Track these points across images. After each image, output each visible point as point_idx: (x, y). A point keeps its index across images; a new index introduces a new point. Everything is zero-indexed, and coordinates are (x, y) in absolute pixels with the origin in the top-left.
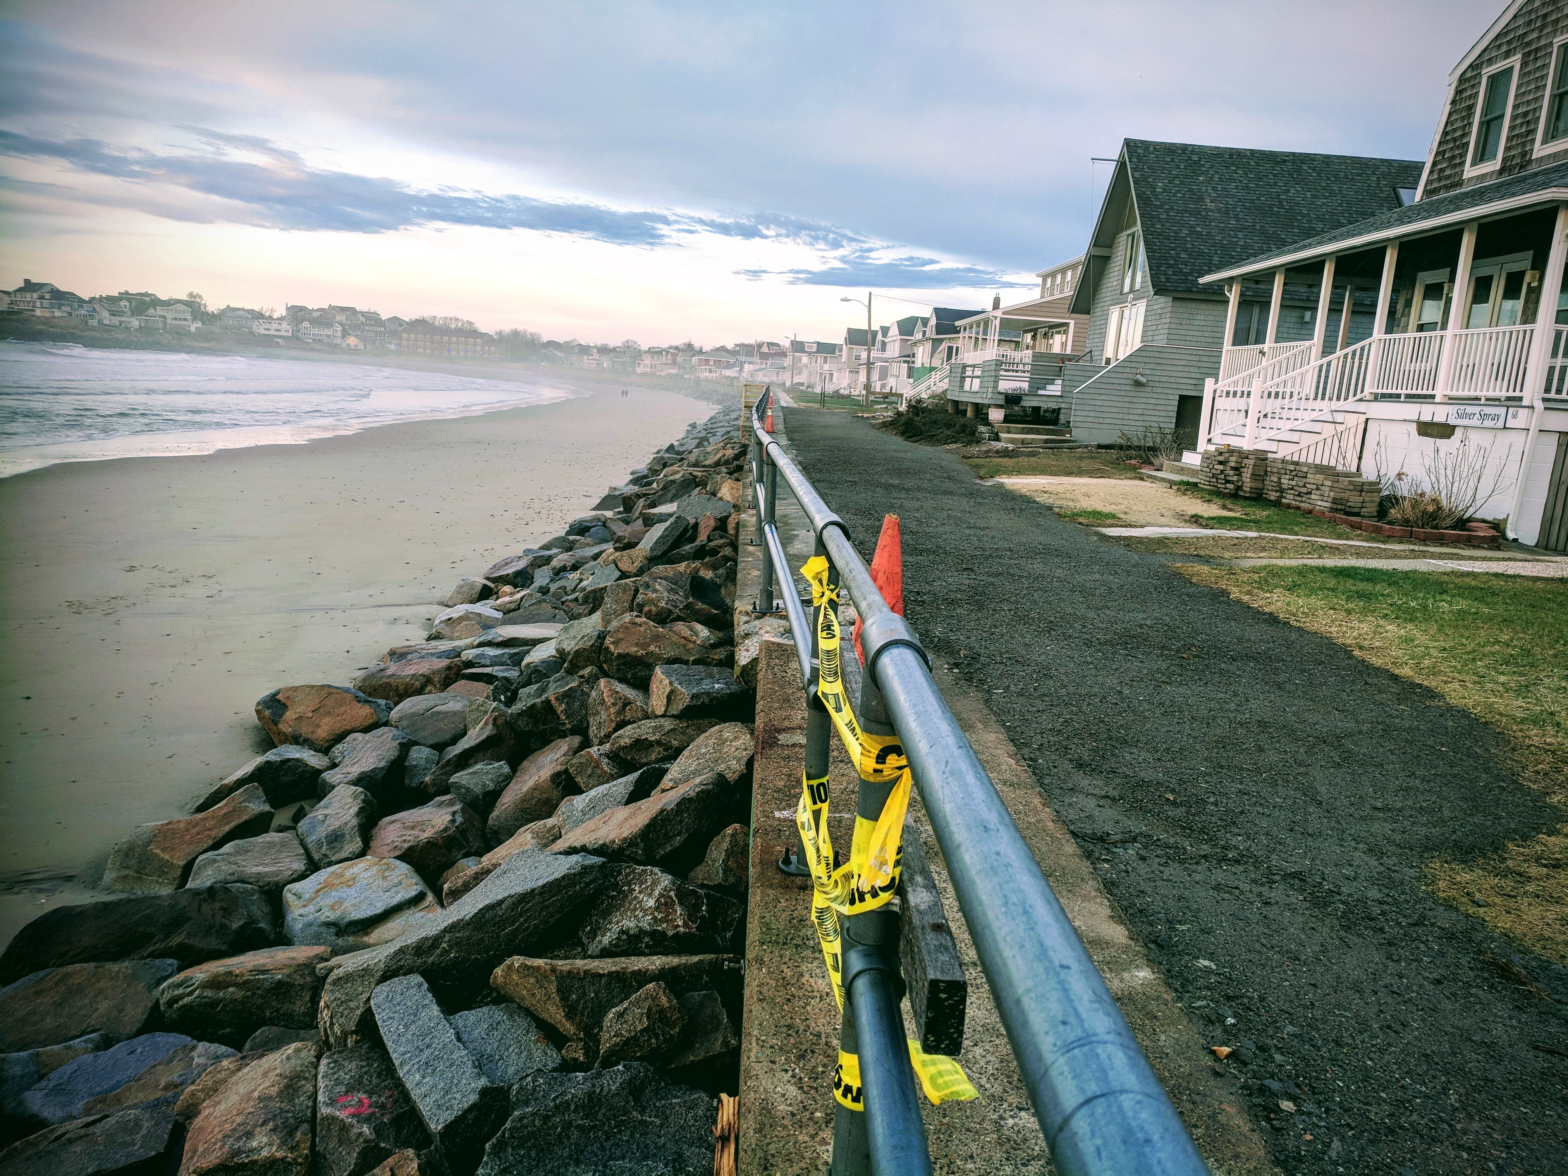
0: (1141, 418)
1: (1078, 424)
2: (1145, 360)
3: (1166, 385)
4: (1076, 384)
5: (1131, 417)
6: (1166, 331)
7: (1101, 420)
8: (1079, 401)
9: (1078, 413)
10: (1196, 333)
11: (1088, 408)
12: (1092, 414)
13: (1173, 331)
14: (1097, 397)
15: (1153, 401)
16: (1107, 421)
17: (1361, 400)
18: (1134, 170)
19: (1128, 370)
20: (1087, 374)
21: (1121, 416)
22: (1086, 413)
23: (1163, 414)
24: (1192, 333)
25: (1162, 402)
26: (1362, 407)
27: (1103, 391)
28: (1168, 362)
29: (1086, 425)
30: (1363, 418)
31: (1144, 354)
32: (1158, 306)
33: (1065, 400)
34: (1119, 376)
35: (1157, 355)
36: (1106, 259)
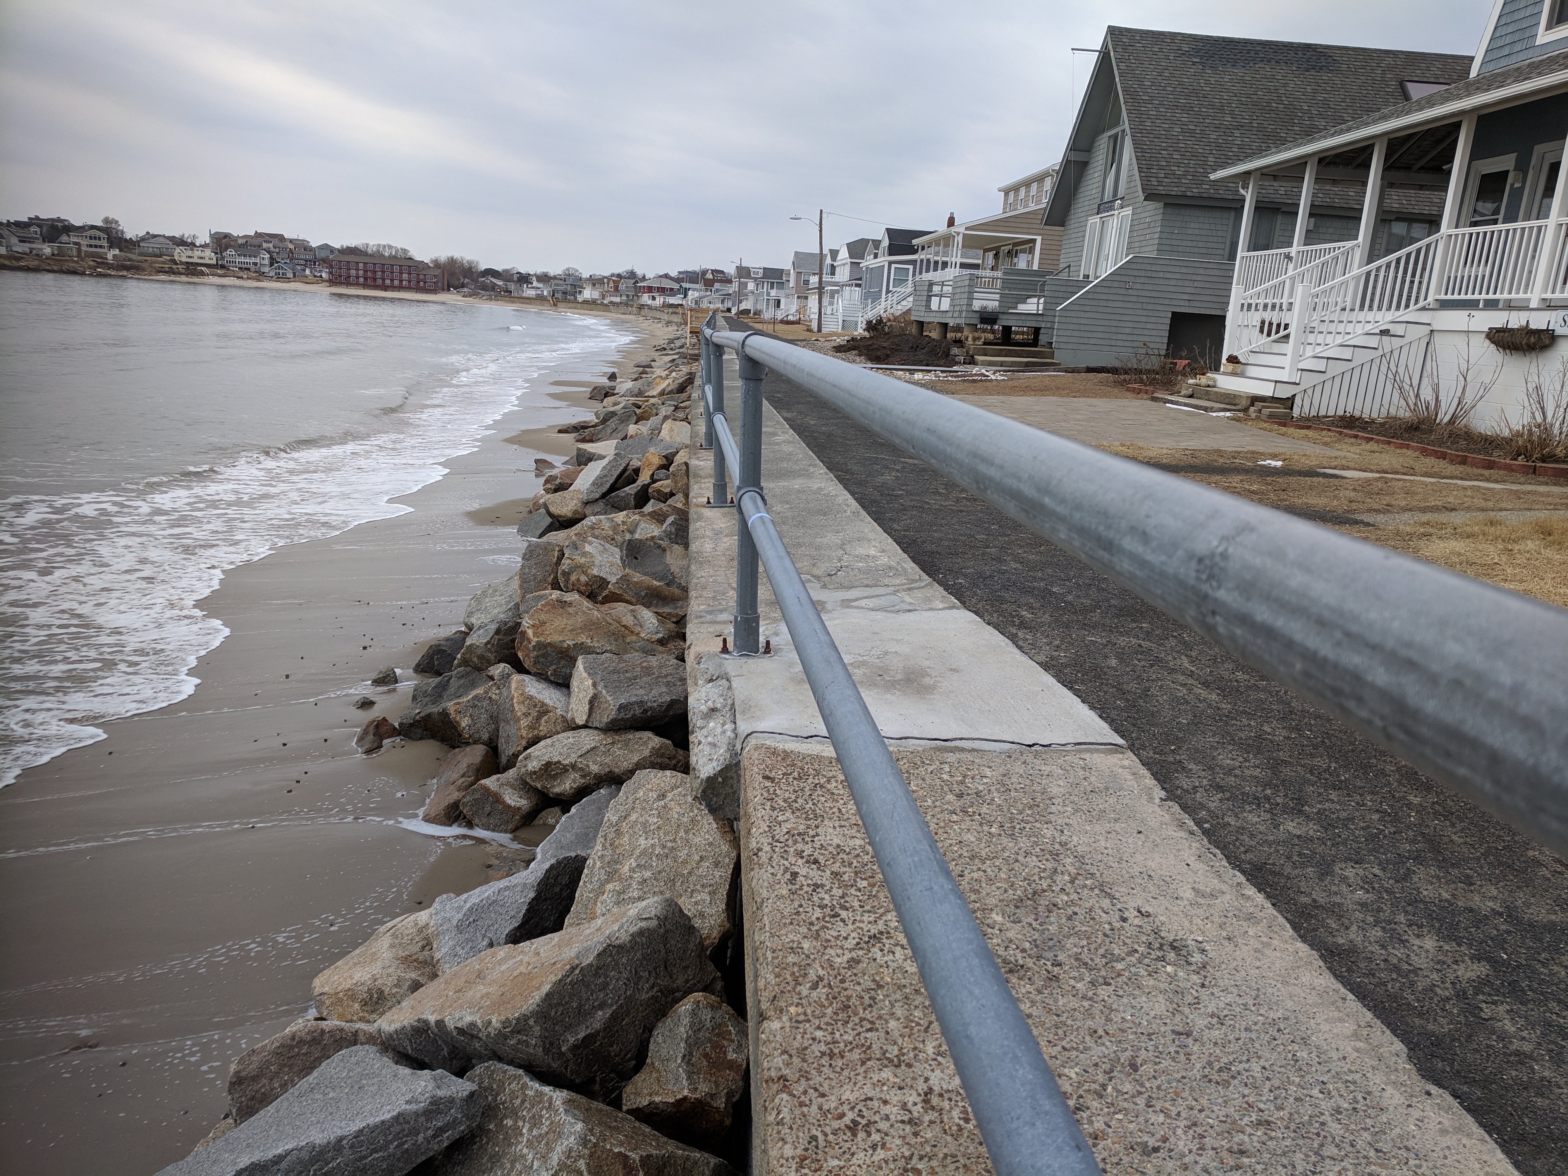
0: (1130, 338)
1: (1062, 346)
2: (1136, 273)
3: (1157, 301)
4: (1058, 301)
5: (1120, 337)
6: (1156, 241)
7: (1086, 341)
8: (1063, 320)
9: (1061, 333)
10: (1189, 244)
11: (1071, 327)
12: (1077, 334)
13: (1164, 241)
14: (1082, 314)
15: (1144, 319)
16: (1092, 341)
17: (1424, 309)
18: (1119, 61)
19: (1116, 284)
20: (1070, 289)
21: (1107, 336)
22: (1069, 333)
23: (1154, 333)
24: (1184, 243)
25: (1153, 320)
26: (1425, 317)
27: (1088, 308)
28: (1161, 275)
29: (1070, 346)
30: (1428, 329)
31: (1134, 266)
32: (1147, 214)
33: (1045, 318)
34: (1106, 290)
35: (1149, 267)
36: (1083, 166)
